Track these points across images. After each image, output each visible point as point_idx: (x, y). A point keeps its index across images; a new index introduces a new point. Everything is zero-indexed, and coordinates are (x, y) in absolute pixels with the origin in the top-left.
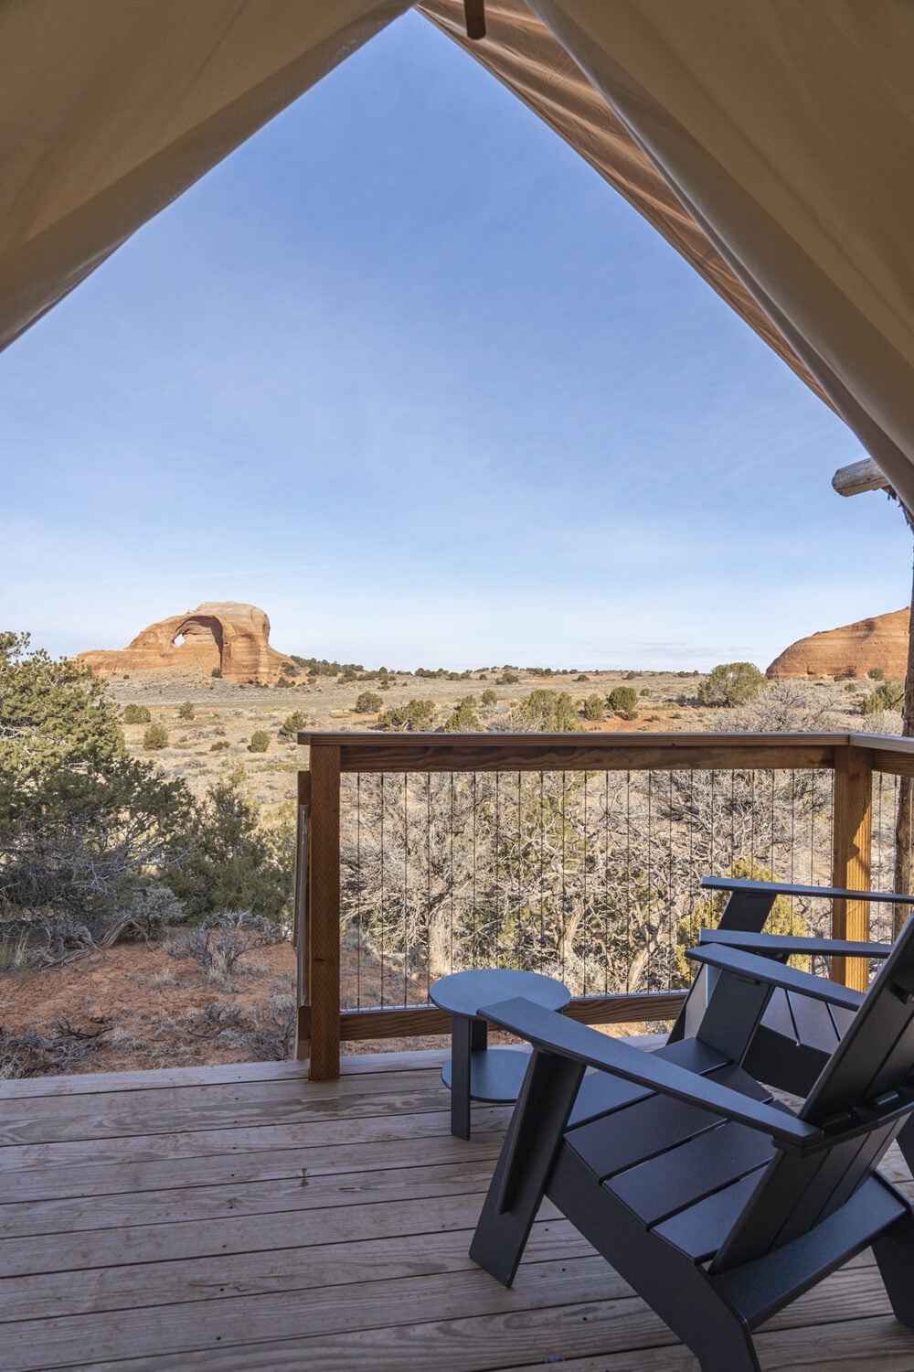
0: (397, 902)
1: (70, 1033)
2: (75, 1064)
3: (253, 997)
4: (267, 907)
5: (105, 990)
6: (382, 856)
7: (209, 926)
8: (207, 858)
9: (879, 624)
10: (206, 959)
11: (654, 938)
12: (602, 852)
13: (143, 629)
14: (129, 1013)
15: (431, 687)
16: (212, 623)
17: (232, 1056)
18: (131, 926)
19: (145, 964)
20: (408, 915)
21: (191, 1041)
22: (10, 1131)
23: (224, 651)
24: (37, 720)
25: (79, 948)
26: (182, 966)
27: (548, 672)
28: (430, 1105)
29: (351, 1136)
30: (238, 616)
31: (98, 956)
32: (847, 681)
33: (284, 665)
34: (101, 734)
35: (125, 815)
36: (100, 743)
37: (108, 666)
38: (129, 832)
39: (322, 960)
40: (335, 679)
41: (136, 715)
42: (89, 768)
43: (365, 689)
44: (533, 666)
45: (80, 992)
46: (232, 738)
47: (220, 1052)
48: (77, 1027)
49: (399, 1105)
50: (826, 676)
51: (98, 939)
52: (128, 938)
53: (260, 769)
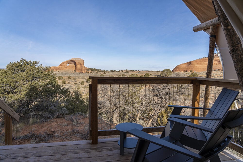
0: (107, 111)
1: (48, 134)
2: (48, 140)
3: (81, 128)
4: (84, 111)
5: (54, 126)
6: (105, 102)
7: (73, 115)
8: (73, 103)
9: (192, 62)
10: (73, 120)
11: (153, 117)
12: (144, 102)
13: (61, 63)
14: (58, 131)
15: (113, 73)
16: (74, 62)
17: (77, 138)
18: (59, 115)
19: (62, 122)
20: (109, 113)
21: (70, 136)
22: (32, 154)
23: (76, 67)
24: (41, 77)
25: (49, 119)
26: (68, 122)
27: (134, 71)
28: (115, 149)
29: (100, 155)
30: (79, 60)
31: (53, 120)
32: (186, 72)
33: (87, 69)
34: (53, 80)
35: (58, 95)
36: (53, 82)
37: (55, 69)
38: (59, 98)
39: (94, 121)
40: (96, 72)
41: (60, 78)
42: (51, 86)
43: (101, 74)
44: (131, 70)
45: (49, 127)
46: (78, 82)
47: (75, 138)
48: (49, 133)
49: (109, 149)
50: (182, 71)
51: (53, 117)
52: (58, 117)
53: (83, 88)
